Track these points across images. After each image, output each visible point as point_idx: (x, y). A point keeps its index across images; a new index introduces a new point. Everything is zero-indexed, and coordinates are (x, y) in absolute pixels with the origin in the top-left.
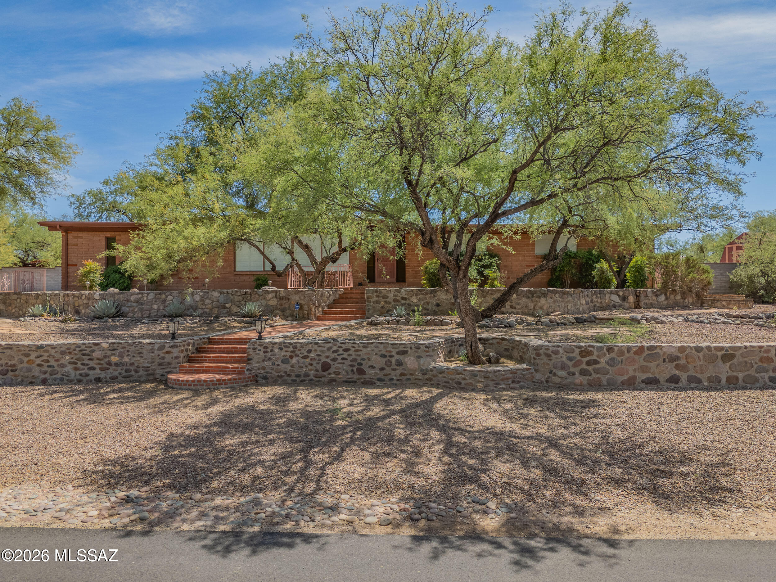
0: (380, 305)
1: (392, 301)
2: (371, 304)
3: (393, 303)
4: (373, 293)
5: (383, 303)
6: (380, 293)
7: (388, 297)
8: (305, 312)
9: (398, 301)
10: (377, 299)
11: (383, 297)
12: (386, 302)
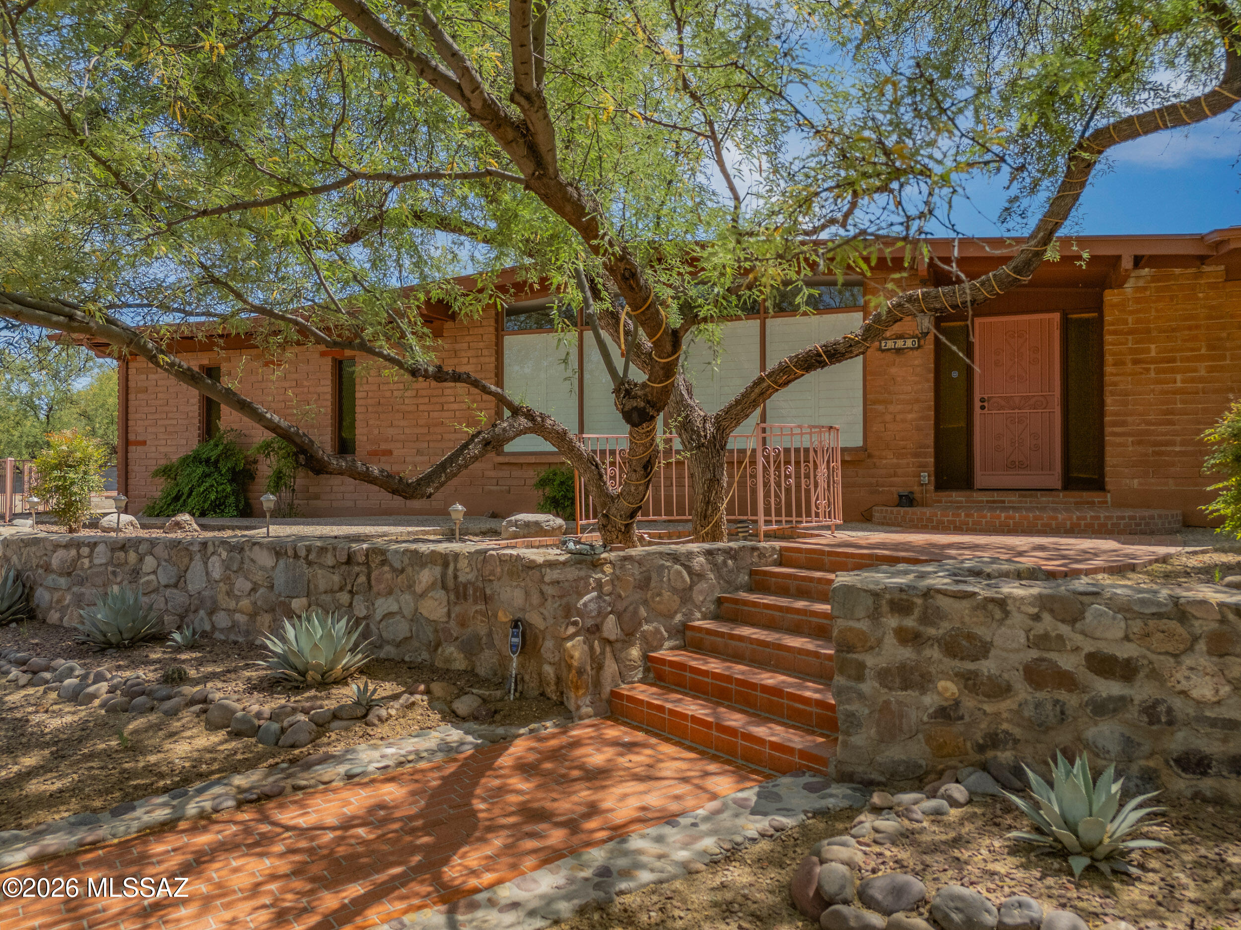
0: (930, 700)
1: (1017, 680)
2: (868, 686)
3: (1023, 691)
4: (875, 616)
5: (948, 687)
6: (930, 616)
7: (984, 650)
8: (549, 670)
9: (1066, 681)
10: (906, 654)
11: (951, 648)
12: (969, 681)
